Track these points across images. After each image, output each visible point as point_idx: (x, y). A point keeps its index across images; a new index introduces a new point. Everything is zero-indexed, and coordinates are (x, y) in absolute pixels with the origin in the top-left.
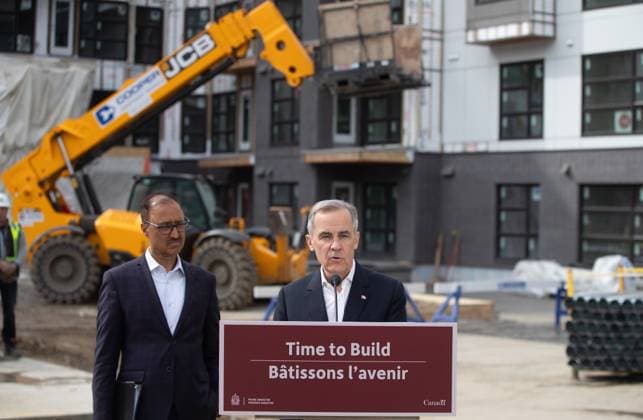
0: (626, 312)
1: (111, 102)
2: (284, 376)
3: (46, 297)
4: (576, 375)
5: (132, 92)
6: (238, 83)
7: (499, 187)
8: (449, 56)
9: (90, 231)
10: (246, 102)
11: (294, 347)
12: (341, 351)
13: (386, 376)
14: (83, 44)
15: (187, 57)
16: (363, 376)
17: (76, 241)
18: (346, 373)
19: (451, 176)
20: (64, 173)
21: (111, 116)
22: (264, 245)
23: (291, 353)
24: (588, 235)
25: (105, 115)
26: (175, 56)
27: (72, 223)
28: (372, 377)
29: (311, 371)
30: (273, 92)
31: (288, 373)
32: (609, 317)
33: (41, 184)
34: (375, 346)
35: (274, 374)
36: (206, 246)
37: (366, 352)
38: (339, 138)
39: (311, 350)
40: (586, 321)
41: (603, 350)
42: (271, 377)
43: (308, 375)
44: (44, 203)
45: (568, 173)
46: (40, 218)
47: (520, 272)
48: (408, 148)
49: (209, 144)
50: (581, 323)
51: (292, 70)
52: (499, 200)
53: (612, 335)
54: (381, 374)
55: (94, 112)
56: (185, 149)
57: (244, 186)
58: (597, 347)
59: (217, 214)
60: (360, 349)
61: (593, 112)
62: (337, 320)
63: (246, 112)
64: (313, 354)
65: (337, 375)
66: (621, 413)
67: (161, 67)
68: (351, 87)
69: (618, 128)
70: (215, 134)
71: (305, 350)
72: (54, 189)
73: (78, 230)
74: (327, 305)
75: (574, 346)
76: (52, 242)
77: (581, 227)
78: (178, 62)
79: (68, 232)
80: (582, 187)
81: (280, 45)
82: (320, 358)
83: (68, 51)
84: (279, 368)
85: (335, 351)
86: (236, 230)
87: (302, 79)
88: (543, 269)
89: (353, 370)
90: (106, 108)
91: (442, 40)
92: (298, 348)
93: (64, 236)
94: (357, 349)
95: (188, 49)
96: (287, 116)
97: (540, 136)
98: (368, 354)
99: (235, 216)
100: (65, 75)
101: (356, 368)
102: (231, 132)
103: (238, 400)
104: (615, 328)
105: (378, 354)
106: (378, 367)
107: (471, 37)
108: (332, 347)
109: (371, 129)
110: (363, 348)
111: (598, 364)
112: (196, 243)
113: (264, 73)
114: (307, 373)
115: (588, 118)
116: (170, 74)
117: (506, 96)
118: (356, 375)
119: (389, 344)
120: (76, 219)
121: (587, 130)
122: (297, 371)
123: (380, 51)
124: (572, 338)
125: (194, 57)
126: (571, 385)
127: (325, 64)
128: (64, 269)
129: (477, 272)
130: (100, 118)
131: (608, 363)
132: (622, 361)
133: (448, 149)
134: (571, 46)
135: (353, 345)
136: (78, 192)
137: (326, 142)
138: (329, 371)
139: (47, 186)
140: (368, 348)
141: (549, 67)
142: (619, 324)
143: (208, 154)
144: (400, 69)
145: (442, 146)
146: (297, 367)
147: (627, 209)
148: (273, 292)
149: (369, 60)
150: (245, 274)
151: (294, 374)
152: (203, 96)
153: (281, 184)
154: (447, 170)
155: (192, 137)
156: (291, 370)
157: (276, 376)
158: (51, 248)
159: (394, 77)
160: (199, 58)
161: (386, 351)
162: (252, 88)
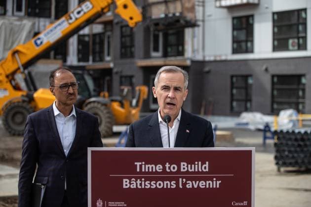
0: (305, 137)
1: (41, 36)
2: (133, 186)
3: (10, 132)
4: (279, 170)
5: (51, 31)
6: (105, 28)
7: (232, 77)
8: (207, 13)
9: (31, 99)
10: (109, 37)
11: (141, 166)
12: (174, 168)
13: (206, 185)
14: (30, 10)
15: (79, 13)
16: (189, 185)
17: (25, 105)
18: (177, 184)
19: (208, 72)
20: (18, 71)
21: (41, 43)
22: (118, 105)
23: (138, 170)
24: (276, 100)
25: (39, 42)
26: (73, 12)
27: (23, 96)
28: (196, 186)
29: (152, 183)
30: (122, 32)
31: (137, 184)
32: (296, 140)
33: (7, 76)
34: (198, 164)
35: (126, 185)
36: (89, 106)
37: (191, 169)
38: (154, 54)
39: (152, 167)
40: (284, 142)
41: (293, 157)
42: (124, 187)
43: (151, 185)
44: (9, 86)
45: (266, 70)
46: (7, 93)
47: (243, 118)
48: (188, 59)
49: (91, 58)
50: (282, 144)
51: (131, 18)
52: (232, 83)
53: (298, 149)
54: (202, 184)
55: (33, 41)
56: (79, 60)
57: (108, 78)
58: (291, 155)
59: (94, 90)
60: (187, 166)
61: (278, 40)
62: (169, 147)
63: (109, 43)
64: (154, 170)
65: (171, 185)
66: (306, 190)
67: (66, 18)
68: (161, 27)
69: (291, 47)
70: (94, 53)
71: (149, 167)
72: (13, 79)
73: (26, 99)
74: (162, 136)
75: (278, 155)
76: (12, 105)
77: (273, 96)
78: (74, 16)
79: (20, 100)
80: (273, 76)
81: (125, 7)
82: (160, 173)
83: (22, 13)
84: (130, 181)
85: (169, 168)
86: (104, 98)
87: (136, 23)
88: (255, 117)
89: (182, 181)
90: (39, 39)
91: (204, 6)
92: (143, 166)
93: (19, 102)
94: (185, 167)
95: (79, 9)
96: (128, 44)
97: (252, 51)
98: (193, 170)
99: (103, 91)
100: (20, 25)
101: (184, 180)
102: (101, 52)
103: (102, 204)
104: (299, 146)
105: (200, 170)
106: (200, 179)
107: (218, 4)
108: (167, 165)
109: (169, 49)
110: (189, 166)
111: (291, 164)
112: (84, 105)
113: (117, 23)
114: (150, 184)
115: (276, 43)
116: (70, 21)
117: (235, 33)
118: (184, 185)
119: (207, 163)
120: (25, 93)
121: (275, 49)
122: (143, 182)
123: (175, 8)
124: (277, 151)
125: (82, 13)
126: (277, 175)
127: (148, 15)
128: (19, 118)
129: (222, 118)
130: (36, 44)
131: (296, 163)
132: (303, 162)
133: (207, 59)
134: (267, 8)
135: (182, 164)
136: (26, 80)
137: (147, 56)
138: (165, 183)
139: (10, 77)
140: (193, 166)
141: (256, 18)
142: (302, 143)
143: (91, 63)
144: (185, 17)
145: (204, 57)
146: (143, 179)
147: (295, 87)
148: (123, 129)
149: (169, 13)
150: (109, 120)
151: (141, 184)
152: (88, 35)
153: (126, 77)
154: (207, 69)
155: (83, 55)
156: (139, 182)
157: (128, 187)
158: (12, 108)
159: (182, 22)
160: (85, 13)
161: (205, 168)
162: (112, 30)
